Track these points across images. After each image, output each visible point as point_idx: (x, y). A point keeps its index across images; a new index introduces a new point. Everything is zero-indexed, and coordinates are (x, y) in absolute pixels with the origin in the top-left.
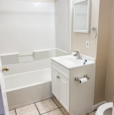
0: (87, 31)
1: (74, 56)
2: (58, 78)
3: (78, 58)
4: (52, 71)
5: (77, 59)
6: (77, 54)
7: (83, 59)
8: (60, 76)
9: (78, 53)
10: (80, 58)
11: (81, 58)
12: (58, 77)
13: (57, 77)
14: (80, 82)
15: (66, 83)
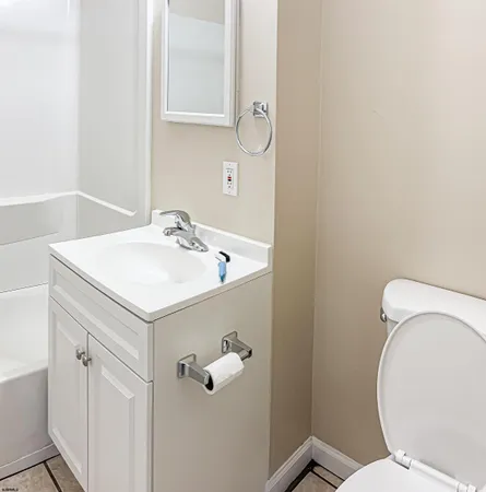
0: (224, 118)
1: (167, 234)
2: (85, 364)
3: (187, 244)
4: (53, 318)
5: (182, 246)
6: (183, 225)
7: (209, 247)
8: (95, 349)
9: (186, 218)
10: (195, 243)
11: (201, 244)
12: (85, 358)
13: (79, 357)
14: (210, 386)
15: (128, 395)
